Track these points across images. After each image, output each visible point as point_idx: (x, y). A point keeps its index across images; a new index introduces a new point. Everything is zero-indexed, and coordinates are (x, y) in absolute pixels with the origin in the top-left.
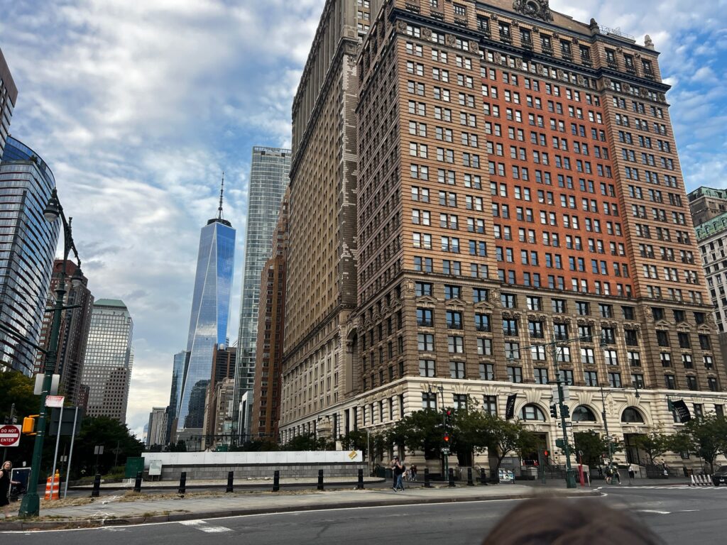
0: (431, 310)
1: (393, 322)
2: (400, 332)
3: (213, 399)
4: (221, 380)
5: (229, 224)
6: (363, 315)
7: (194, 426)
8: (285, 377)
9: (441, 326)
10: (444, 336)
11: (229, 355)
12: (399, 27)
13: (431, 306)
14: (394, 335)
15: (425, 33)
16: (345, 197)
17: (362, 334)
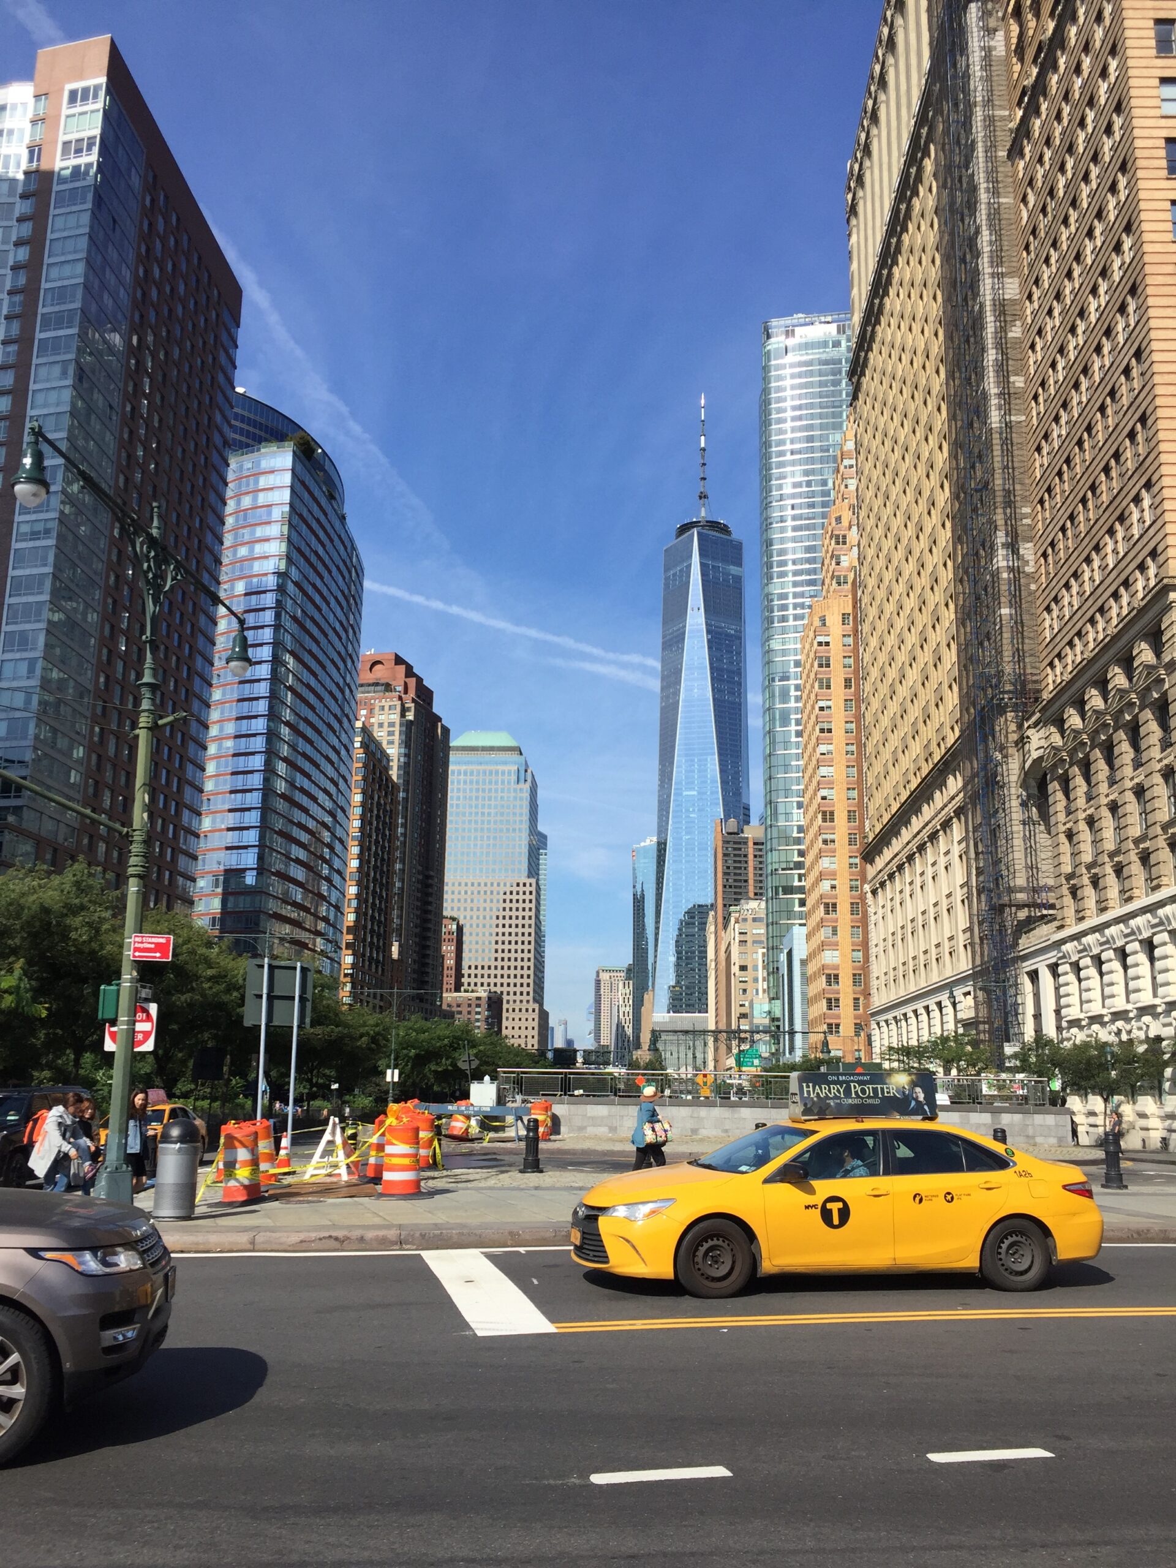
1: (1144, 729)
3: (723, 948)
4: (737, 902)
5: (724, 529)
6: (1059, 721)
7: (690, 1008)
8: (874, 892)
11: (751, 844)
14: (1150, 766)
17: (1060, 770)
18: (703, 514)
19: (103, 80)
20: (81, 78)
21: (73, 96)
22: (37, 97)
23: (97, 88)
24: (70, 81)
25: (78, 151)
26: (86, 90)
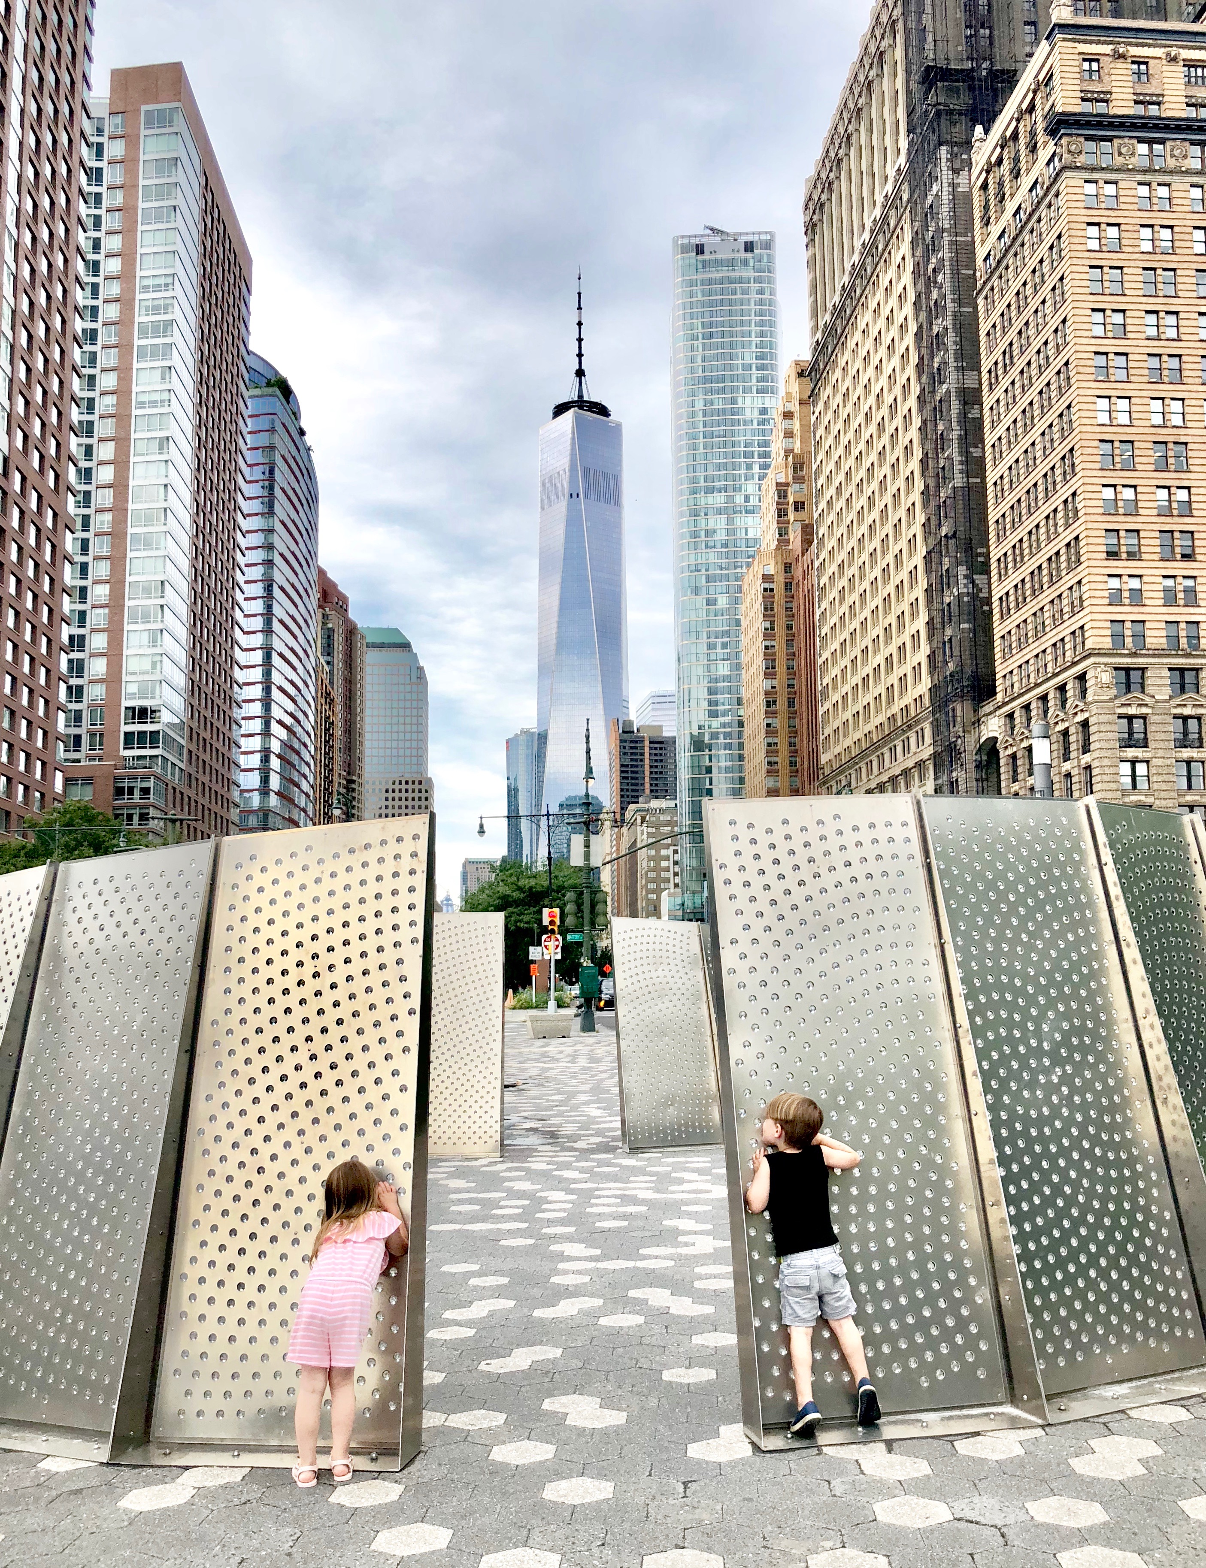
0: (1144, 718)
1: (1072, 739)
2: (1086, 759)
4: (634, 799)
6: (1011, 716)
9: (1161, 745)
10: (1168, 762)
11: (647, 743)
12: (1069, 152)
13: (1144, 710)
14: (1075, 762)
15: (1124, 150)
16: (957, 467)
17: (1010, 751)
19: (178, 104)
20: (157, 101)
21: (150, 117)
23: (174, 111)
24: (145, 103)
26: (162, 112)
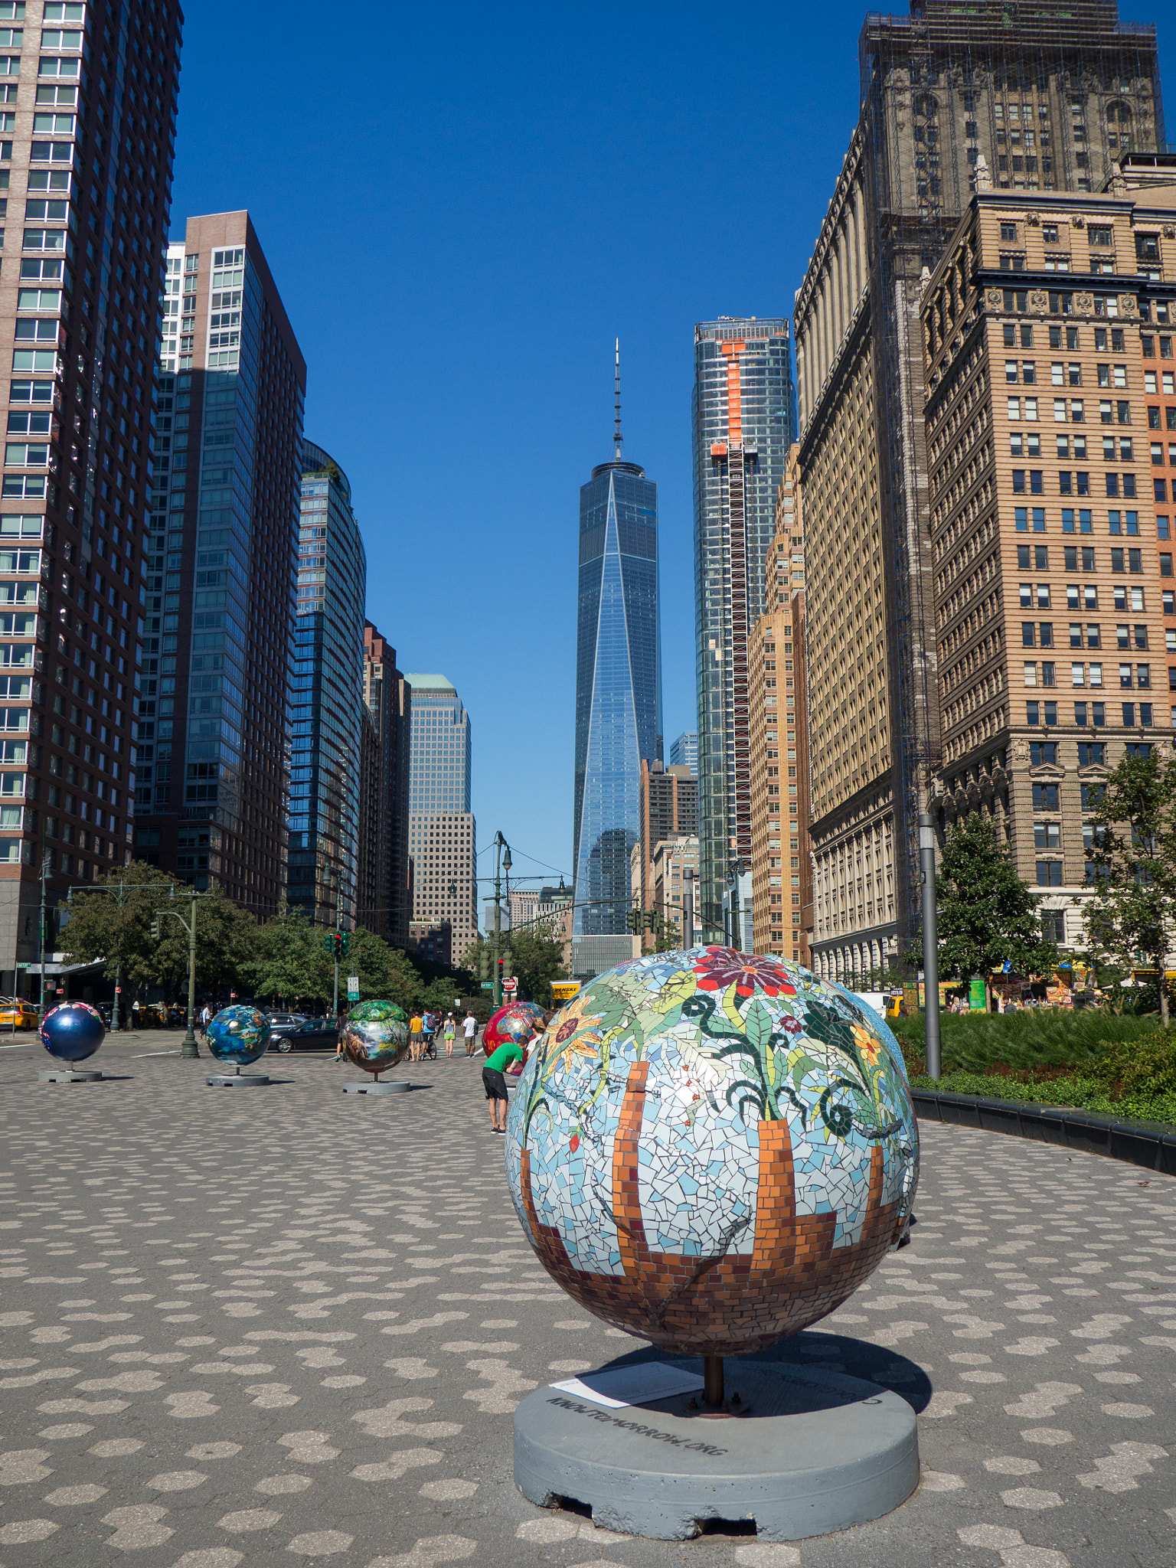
0: (1055, 785)
1: (997, 801)
2: (1007, 820)
3: (652, 879)
4: (664, 835)
8: (819, 860)
9: (1071, 809)
10: (1077, 823)
11: (675, 783)
12: (990, 301)
13: (1056, 779)
18: (618, 455)
19: (243, 246)
20: (225, 245)
21: (219, 257)
22: (189, 256)
23: (239, 252)
24: (215, 245)
25: (226, 302)
26: (229, 254)
